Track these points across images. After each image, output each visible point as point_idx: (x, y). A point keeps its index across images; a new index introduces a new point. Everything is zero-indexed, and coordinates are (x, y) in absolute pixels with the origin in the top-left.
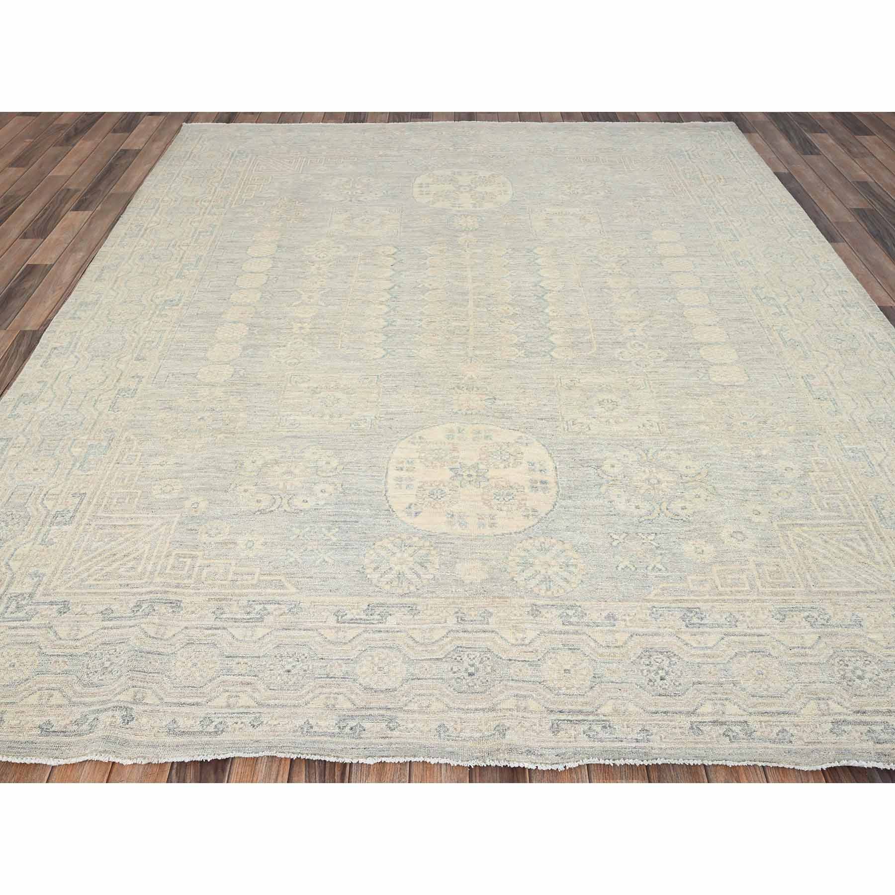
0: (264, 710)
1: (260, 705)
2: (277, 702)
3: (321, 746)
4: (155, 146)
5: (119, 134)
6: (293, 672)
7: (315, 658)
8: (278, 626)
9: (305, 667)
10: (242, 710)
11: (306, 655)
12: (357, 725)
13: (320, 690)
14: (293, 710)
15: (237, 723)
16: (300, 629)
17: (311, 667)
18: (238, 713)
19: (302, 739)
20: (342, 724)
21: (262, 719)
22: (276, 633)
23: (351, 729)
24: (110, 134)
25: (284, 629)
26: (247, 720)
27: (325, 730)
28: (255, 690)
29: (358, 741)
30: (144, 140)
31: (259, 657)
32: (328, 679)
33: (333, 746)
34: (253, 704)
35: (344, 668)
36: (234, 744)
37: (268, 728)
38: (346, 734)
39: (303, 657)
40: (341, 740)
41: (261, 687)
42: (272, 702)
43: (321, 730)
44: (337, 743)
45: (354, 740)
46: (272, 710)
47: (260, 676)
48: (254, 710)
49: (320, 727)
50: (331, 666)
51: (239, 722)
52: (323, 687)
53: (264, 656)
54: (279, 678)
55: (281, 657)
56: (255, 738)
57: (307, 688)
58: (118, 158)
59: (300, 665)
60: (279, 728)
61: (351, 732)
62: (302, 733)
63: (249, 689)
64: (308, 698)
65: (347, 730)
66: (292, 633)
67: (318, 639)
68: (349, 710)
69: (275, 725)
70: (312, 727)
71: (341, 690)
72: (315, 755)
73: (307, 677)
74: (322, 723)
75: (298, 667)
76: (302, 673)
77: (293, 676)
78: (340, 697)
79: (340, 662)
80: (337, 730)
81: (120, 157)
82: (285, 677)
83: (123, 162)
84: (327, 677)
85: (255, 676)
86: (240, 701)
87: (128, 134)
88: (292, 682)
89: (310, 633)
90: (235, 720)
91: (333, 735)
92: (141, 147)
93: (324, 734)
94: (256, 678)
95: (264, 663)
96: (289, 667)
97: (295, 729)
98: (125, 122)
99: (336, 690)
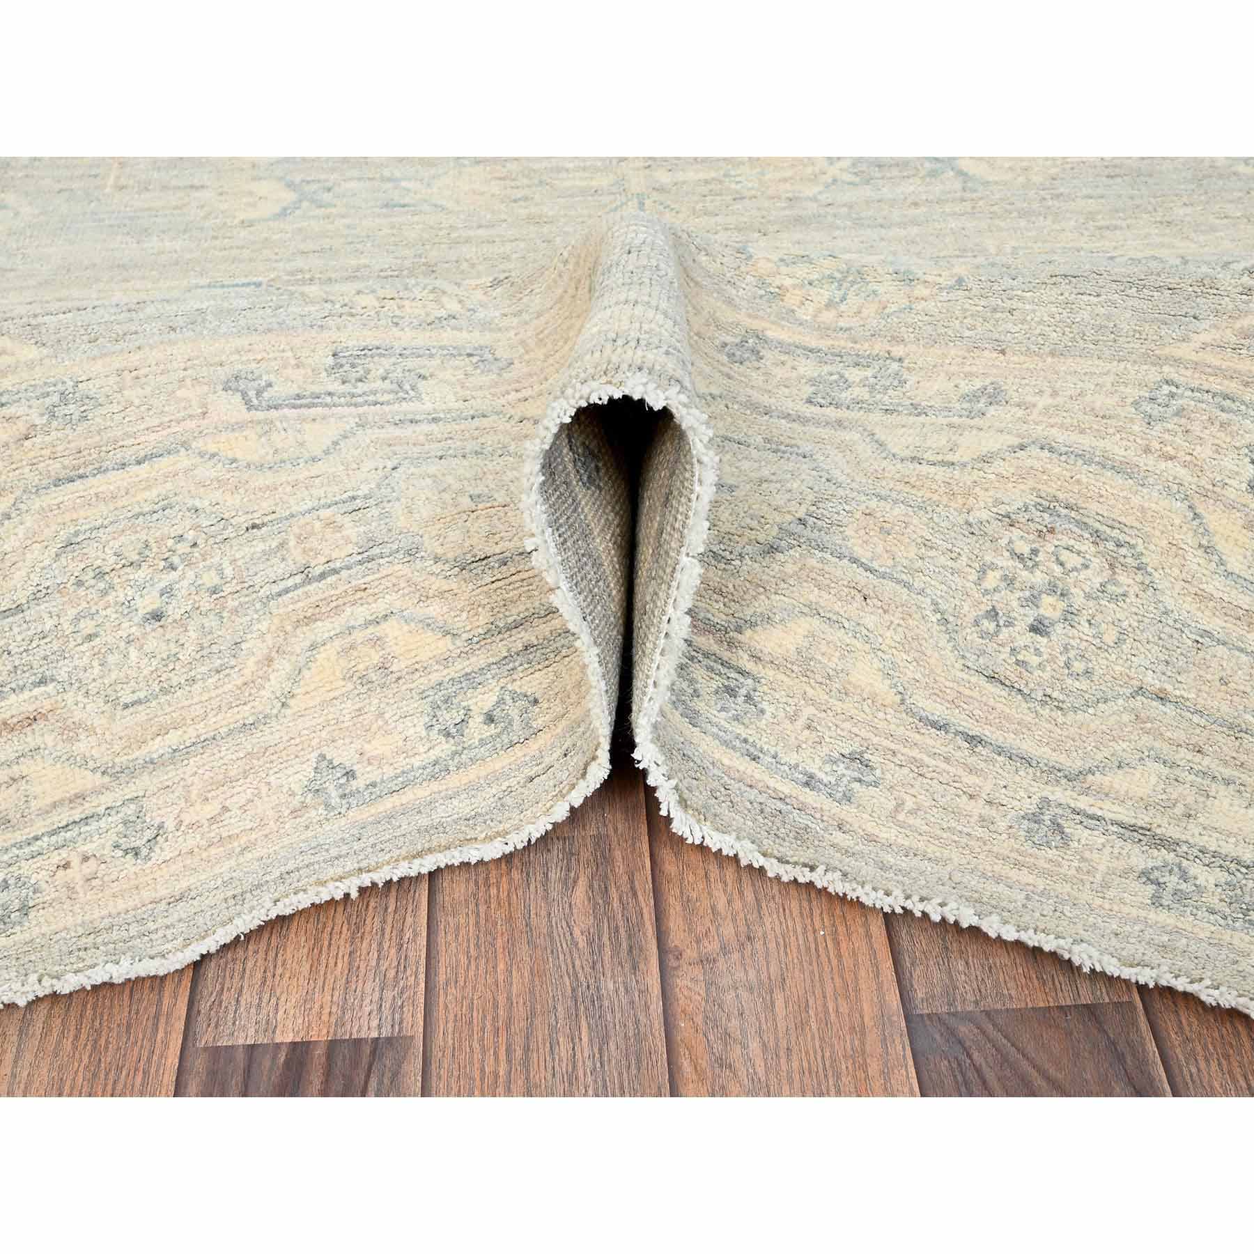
0: (144, 783)
1: (115, 774)
2: (173, 738)
3: (424, 821)
6: (174, 611)
7: (229, 532)
8: (33, 478)
9: (210, 579)
10: (62, 817)
11: (190, 535)
12: (501, 701)
13: (305, 637)
14: (249, 743)
15: (66, 866)
16: (124, 465)
17: (229, 572)
18: (54, 833)
19: (336, 828)
20: (450, 717)
21: (153, 818)
22: (37, 504)
23: (490, 719)
25: (58, 482)
26: (99, 840)
27: (402, 762)
28: (71, 731)
29: (534, 746)
31: (19, 608)
32: (310, 588)
33: (462, 807)
34: (87, 780)
35: (353, 530)
36: (96, 932)
37: (193, 840)
38: (483, 742)
39: (183, 548)
40: (473, 773)
41: (89, 711)
42: (157, 747)
43: (389, 772)
44: (472, 789)
45: (518, 751)
46: (169, 775)
47: (62, 675)
48: (107, 799)
49: (380, 760)
50: (300, 539)
51: (75, 862)
52: (309, 620)
53: (36, 598)
54: (133, 654)
55: (100, 575)
56: (163, 892)
57: (255, 647)
59: (184, 579)
60: (234, 823)
61: (492, 731)
62: (327, 806)
63: (43, 736)
64: (277, 681)
65: (477, 729)
66: (97, 484)
67: (208, 471)
68: (446, 661)
69: (212, 820)
70: (350, 774)
71: (381, 607)
72: (419, 855)
73: (235, 611)
74: (377, 747)
75: (183, 587)
76: (206, 603)
77: (181, 623)
78: (390, 629)
79: (325, 513)
80: (444, 748)
82: (154, 641)
84: (308, 580)
85: (43, 682)
86: (36, 789)
88: (190, 648)
89: (164, 463)
90: (56, 858)
91: (438, 770)
93: (406, 781)
94: (50, 688)
95: (49, 624)
96: (148, 602)
97: (296, 802)
99: (362, 613)
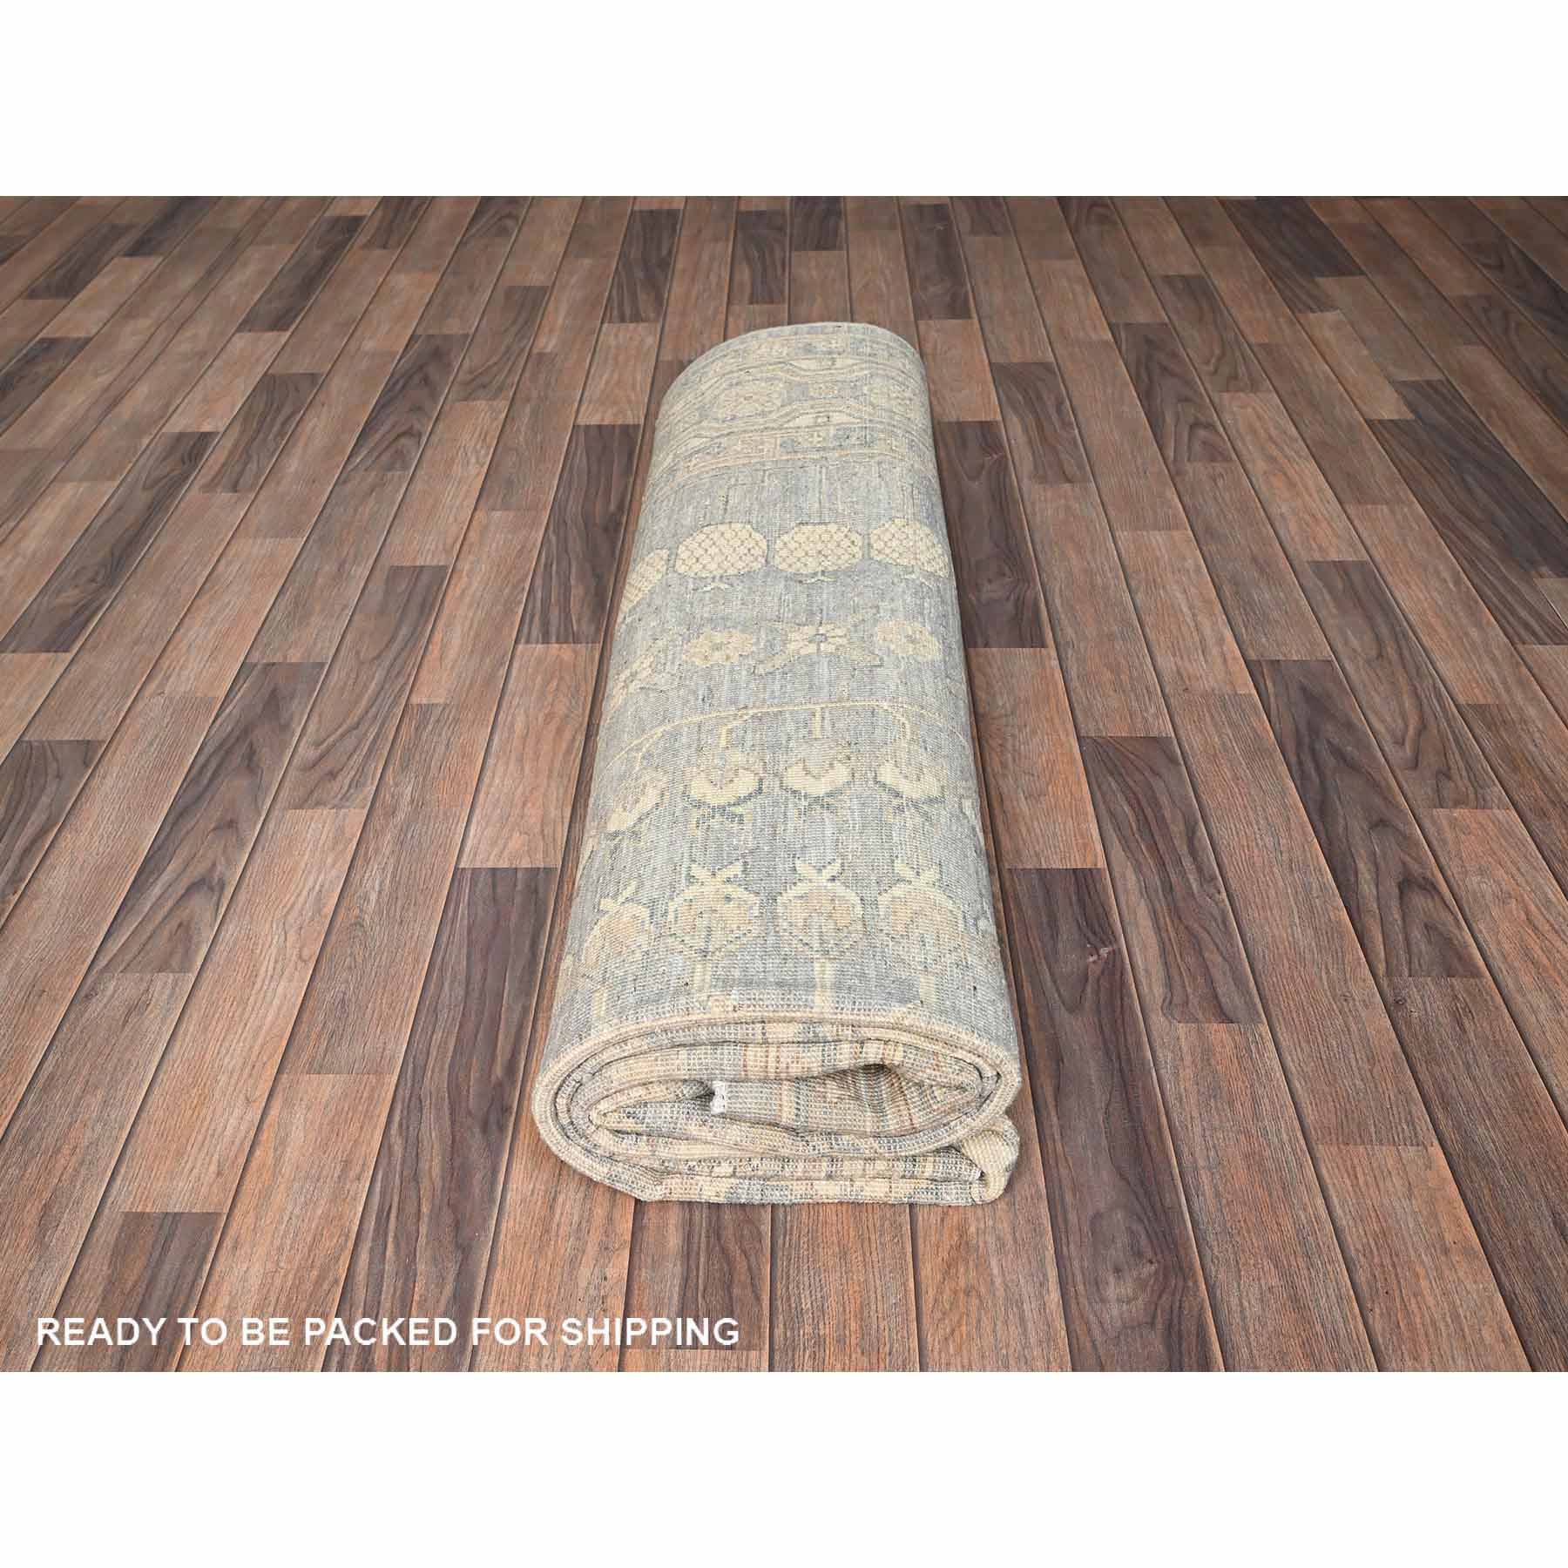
4: (129, 327)
5: (40, 302)
24: (20, 301)
30: (104, 314)
58: (30, 360)
81: (33, 359)
83: (41, 369)
87: (63, 301)
92: (94, 331)
98: (61, 272)
